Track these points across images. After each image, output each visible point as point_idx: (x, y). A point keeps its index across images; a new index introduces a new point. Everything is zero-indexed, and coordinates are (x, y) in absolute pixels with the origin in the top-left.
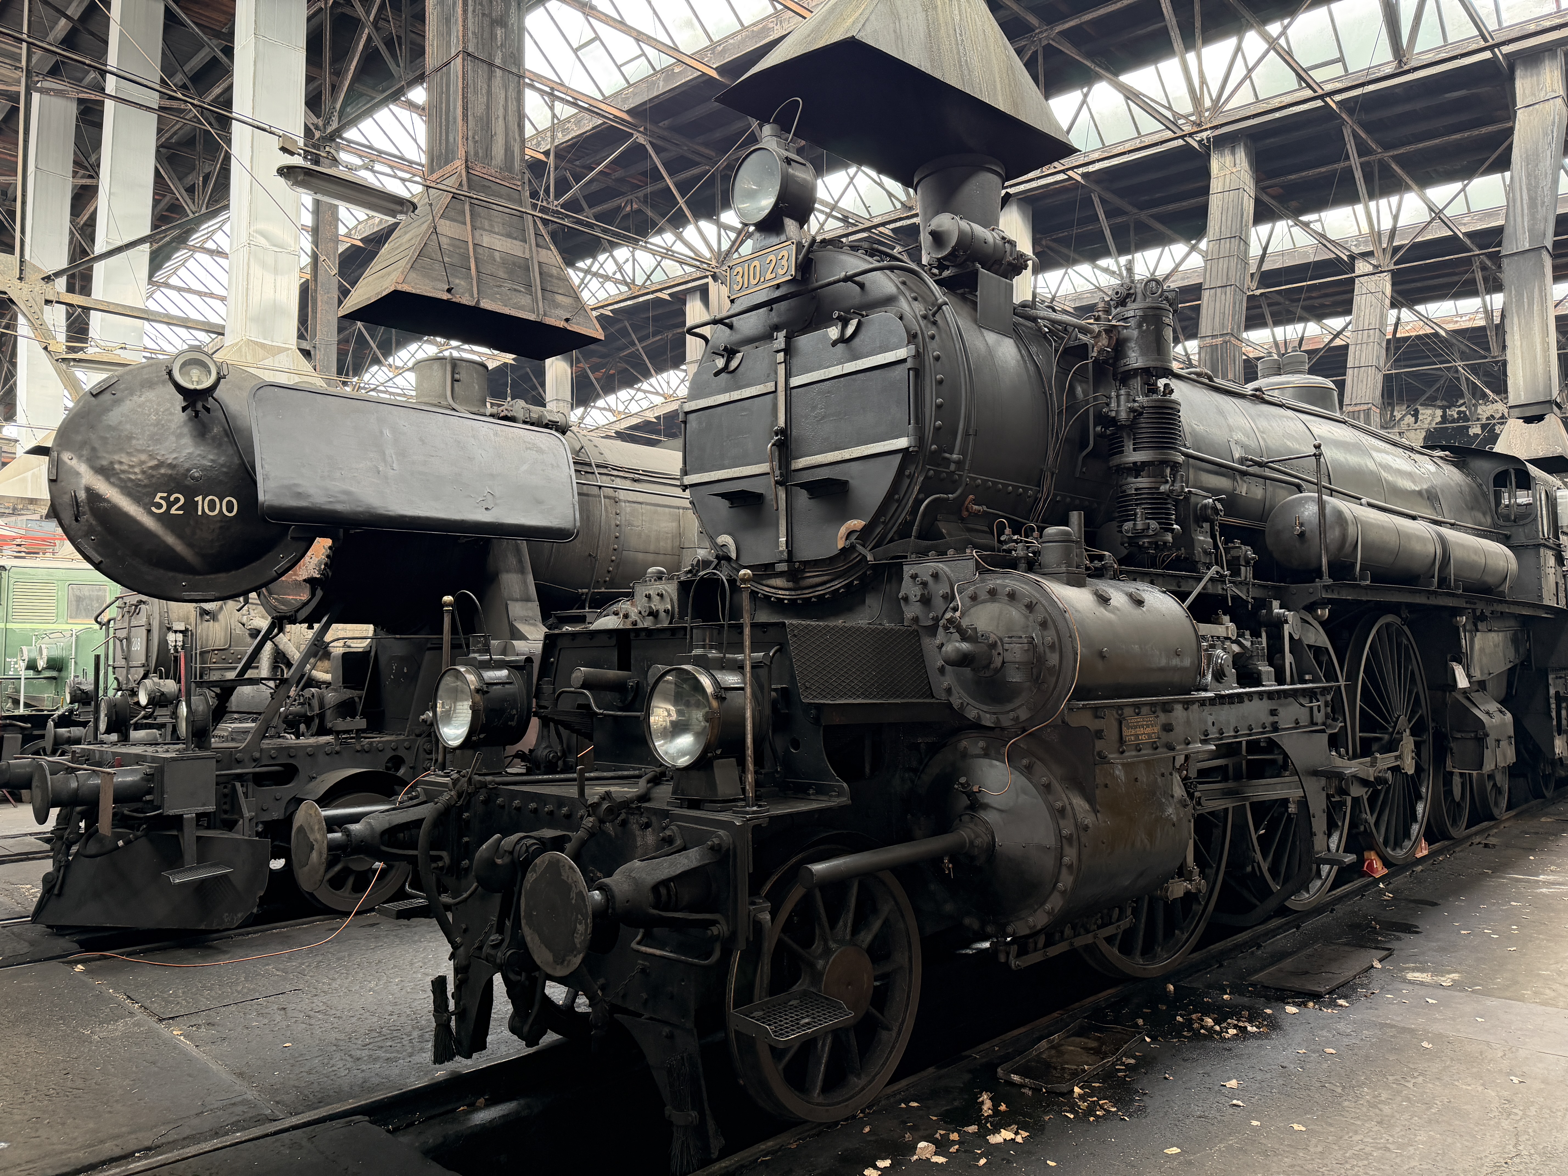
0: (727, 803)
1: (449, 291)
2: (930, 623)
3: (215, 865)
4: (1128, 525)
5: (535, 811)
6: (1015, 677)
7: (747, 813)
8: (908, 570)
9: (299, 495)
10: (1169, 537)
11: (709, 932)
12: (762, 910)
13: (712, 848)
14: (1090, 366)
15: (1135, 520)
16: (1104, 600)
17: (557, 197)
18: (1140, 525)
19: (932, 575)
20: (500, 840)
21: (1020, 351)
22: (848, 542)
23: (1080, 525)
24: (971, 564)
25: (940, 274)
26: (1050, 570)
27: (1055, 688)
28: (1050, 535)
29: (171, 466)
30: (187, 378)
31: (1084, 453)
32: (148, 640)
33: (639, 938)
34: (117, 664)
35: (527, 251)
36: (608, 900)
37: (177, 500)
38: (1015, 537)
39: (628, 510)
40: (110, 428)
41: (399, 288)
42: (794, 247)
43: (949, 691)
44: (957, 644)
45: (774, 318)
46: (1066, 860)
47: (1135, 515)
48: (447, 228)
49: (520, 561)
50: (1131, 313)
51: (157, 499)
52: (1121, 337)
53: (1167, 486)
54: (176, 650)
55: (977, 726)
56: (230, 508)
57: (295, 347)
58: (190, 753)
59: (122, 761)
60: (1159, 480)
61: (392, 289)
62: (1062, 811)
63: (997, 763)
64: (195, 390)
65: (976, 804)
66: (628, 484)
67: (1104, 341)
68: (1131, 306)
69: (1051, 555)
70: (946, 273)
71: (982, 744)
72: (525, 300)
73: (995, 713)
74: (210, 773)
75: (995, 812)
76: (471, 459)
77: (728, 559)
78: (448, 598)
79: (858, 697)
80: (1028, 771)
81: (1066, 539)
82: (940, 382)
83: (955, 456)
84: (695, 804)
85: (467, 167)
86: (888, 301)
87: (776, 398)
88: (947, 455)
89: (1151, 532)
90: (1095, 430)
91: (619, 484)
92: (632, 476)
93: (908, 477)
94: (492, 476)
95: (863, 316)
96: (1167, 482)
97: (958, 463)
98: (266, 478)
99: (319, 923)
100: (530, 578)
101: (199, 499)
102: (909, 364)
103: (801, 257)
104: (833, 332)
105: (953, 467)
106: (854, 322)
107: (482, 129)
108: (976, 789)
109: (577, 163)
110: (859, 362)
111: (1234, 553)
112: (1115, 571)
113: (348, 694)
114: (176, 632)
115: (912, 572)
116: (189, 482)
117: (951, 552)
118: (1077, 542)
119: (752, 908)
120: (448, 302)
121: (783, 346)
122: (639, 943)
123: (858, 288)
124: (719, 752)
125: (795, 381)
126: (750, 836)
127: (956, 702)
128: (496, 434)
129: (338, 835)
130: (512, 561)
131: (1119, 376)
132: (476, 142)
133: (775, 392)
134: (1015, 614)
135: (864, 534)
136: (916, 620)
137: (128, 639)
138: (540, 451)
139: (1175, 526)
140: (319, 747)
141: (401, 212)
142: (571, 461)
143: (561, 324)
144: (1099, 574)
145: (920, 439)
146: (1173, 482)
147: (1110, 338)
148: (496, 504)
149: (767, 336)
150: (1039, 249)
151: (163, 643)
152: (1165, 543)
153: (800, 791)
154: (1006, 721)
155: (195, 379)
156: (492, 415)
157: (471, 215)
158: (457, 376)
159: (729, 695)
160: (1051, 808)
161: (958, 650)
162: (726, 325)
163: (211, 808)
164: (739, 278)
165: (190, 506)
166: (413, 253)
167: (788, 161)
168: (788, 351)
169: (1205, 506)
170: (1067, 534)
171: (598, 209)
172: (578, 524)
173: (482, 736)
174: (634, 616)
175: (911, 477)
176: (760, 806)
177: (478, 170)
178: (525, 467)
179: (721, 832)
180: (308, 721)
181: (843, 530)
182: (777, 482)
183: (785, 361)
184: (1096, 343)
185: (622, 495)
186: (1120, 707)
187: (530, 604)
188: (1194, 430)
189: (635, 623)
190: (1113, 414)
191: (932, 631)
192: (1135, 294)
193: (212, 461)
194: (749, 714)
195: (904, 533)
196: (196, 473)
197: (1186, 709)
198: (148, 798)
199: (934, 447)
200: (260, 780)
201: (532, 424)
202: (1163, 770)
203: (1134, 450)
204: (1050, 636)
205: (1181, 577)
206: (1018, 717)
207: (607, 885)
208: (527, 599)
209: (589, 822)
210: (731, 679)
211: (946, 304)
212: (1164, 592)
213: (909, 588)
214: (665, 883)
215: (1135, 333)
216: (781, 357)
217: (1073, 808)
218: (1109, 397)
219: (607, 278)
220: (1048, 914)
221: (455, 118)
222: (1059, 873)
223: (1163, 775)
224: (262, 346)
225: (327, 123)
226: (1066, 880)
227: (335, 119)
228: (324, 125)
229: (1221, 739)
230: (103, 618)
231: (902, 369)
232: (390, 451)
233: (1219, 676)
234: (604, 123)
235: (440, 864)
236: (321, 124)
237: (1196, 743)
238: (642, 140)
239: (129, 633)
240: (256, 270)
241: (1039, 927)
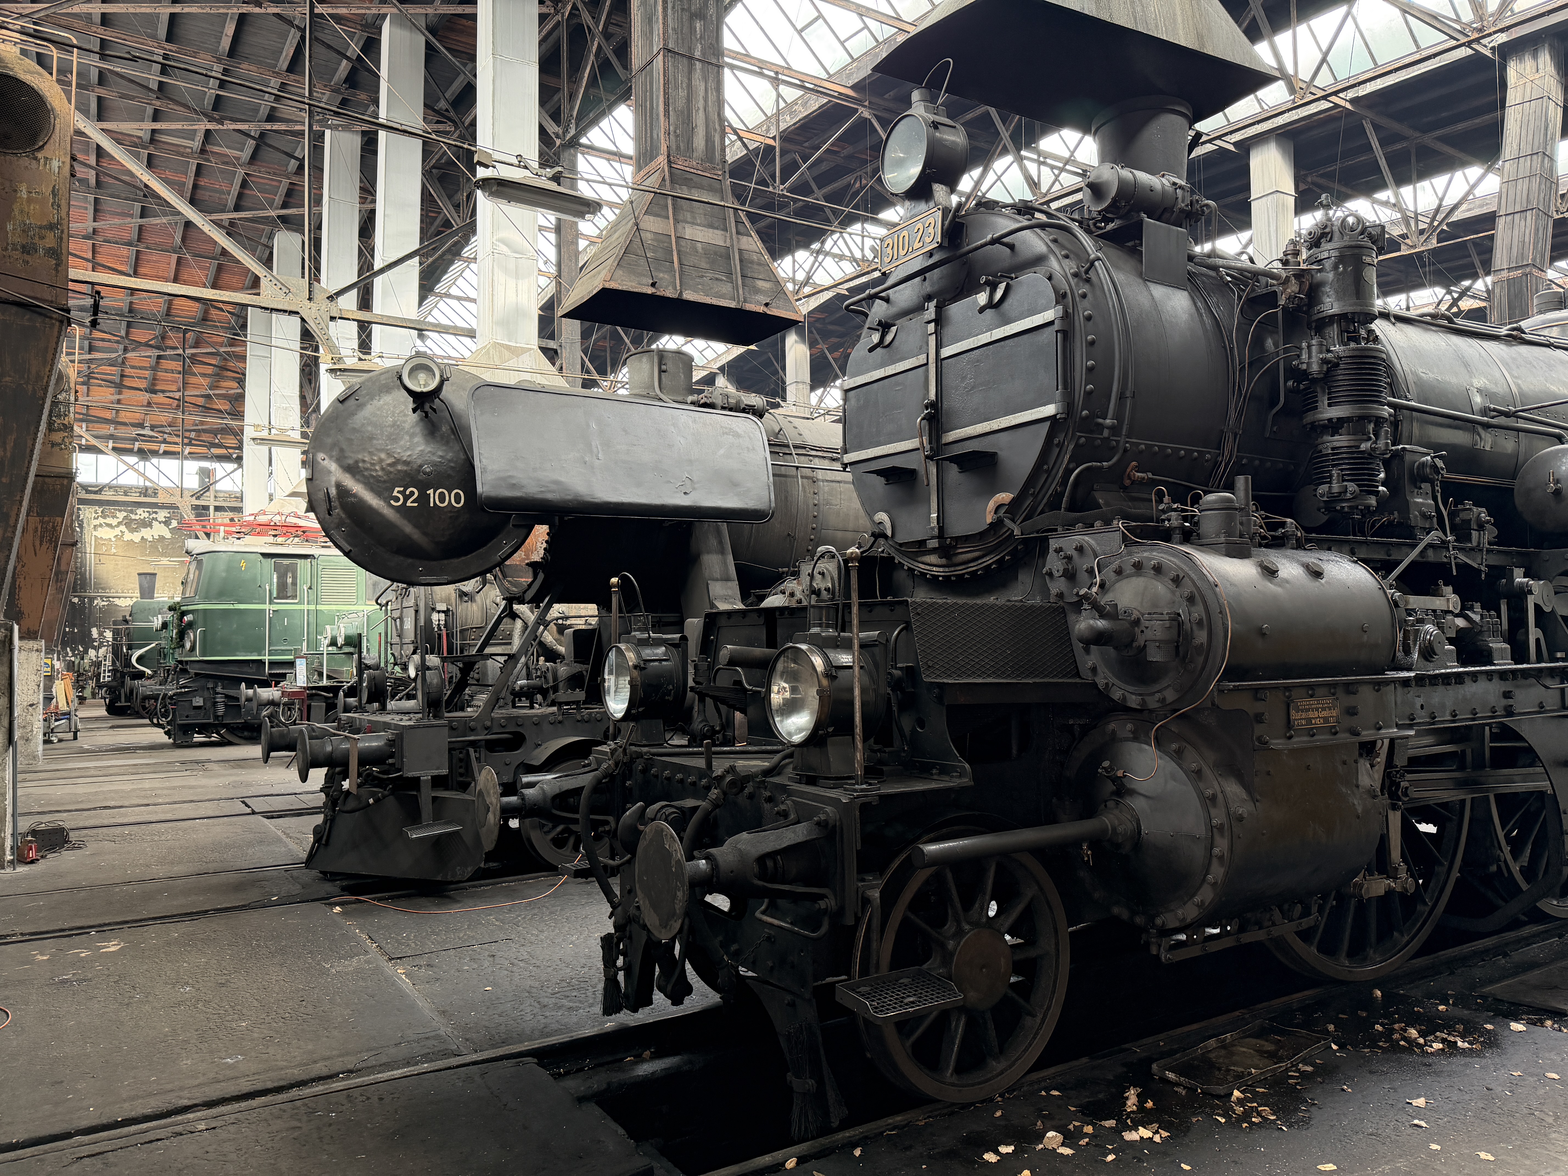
0: (839, 781)
1: (653, 285)
2: (1076, 599)
3: (449, 823)
4: (1323, 489)
5: (681, 781)
6: (1155, 656)
7: (855, 791)
8: (1054, 544)
9: (513, 486)
10: (1373, 501)
11: (817, 906)
12: (873, 887)
13: (818, 824)
14: (1280, 315)
15: (1330, 483)
16: (1270, 572)
17: (783, 183)
18: (1336, 487)
19: (1076, 549)
20: (643, 810)
21: (1195, 304)
22: (995, 517)
23: (1246, 490)
24: (1118, 536)
25: (1105, 227)
26: (1204, 541)
27: (1203, 668)
28: (1209, 502)
29: (406, 463)
30: (416, 382)
31: (1274, 411)
32: (416, 620)
33: (763, 908)
34: (394, 641)
35: (728, 240)
36: (713, 869)
37: (412, 493)
38: (1175, 506)
39: (826, 489)
40: (354, 430)
41: (607, 286)
42: (940, 213)
43: (1094, 670)
44: (1092, 622)
45: (928, 288)
46: (1216, 851)
47: (1331, 477)
48: (652, 224)
49: (721, 542)
50: (1326, 255)
51: (395, 494)
52: (1315, 281)
53: (1369, 444)
54: (439, 629)
55: (1123, 708)
56: (458, 498)
57: (536, 347)
58: (426, 722)
59: (373, 728)
60: (1358, 437)
61: (601, 287)
62: (1213, 799)
63: (1146, 747)
64: (422, 393)
65: (1122, 790)
66: (826, 464)
67: (1293, 287)
68: (1325, 245)
69: (1210, 523)
70: (1111, 226)
71: (1129, 726)
72: (727, 288)
73: (1140, 695)
74: (442, 739)
75: (1142, 799)
76: (670, 446)
77: (885, 536)
78: (614, 580)
79: (989, 676)
80: (1178, 756)
81: (1227, 507)
82: (1092, 343)
83: (1108, 422)
84: (812, 781)
85: (669, 162)
86: (1038, 260)
87: (927, 371)
88: (1100, 421)
89: (1349, 496)
90: (1285, 385)
91: (817, 463)
92: (830, 455)
93: (1057, 445)
94: (690, 462)
95: (1012, 279)
96: (1370, 439)
97: (1112, 428)
98: (484, 470)
99: (543, 878)
100: (730, 558)
101: (431, 492)
102: (1057, 326)
103: (947, 223)
104: (982, 298)
105: (1106, 433)
106: (1003, 286)
107: (683, 123)
108: (1120, 773)
109: (806, 144)
110: (1007, 327)
111: (1464, 516)
112: (1298, 540)
113: (578, 668)
114: (439, 612)
115: (1057, 546)
116: (422, 477)
117: (1098, 524)
118: (1241, 509)
119: (860, 884)
120: (653, 296)
121: (933, 316)
122: (763, 913)
123: (1008, 250)
124: (831, 729)
125: (946, 352)
126: (857, 813)
127: (1101, 682)
128: (695, 421)
129: (513, 799)
130: (713, 542)
131: (1314, 325)
132: (678, 136)
133: (927, 364)
134: (1161, 588)
135: (1013, 508)
136: (1060, 596)
137: (401, 618)
138: (737, 435)
139: (1381, 488)
140: (544, 717)
141: (589, 213)
142: (766, 443)
143: (761, 309)
144: (1278, 543)
145: (1069, 406)
146: (1377, 439)
147: (1301, 284)
148: (694, 489)
149: (919, 308)
150: (1302, 187)
151: (429, 621)
152: (1368, 507)
153: (924, 771)
154: (1152, 703)
155: (422, 382)
156: (693, 403)
157: (674, 209)
158: (664, 367)
159: (841, 674)
160: (1201, 794)
161: (1091, 628)
162: (882, 298)
163: (445, 771)
164: (889, 250)
165: (423, 498)
166: (619, 251)
167: (935, 125)
168: (939, 321)
169: (1423, 465)
170: (1229, 500)
171: (826, 190)
172: (773, 505)
173: (641, 710)
174: (799, 595)
175: (1060, 445)
176: (870, 784)
177: (680, 164)
178: (722, 452)
179: (829, 809)
180: (544, 692)
181: (992, 505)
182: (927, 457)
183: (936, 332)
184: (1285, 290)
185: (820, 475)
186: (1287, 688)
187: (729, 584)
188: (1420, 379)
189: (800, 601)
190: (1304, 367)
191: (1077, 607)
192: (1332, 232)
193: (441, 457)
194: (857, 692)
195: (1054, 504)
196: (427, 468)
197: (1378, 691)
198: (391, 761)
199: (1085, 412)
200: (492, 746)
201: (731, 410)
202: (1345, 758)
203: (1330, 405)
204: (1198, 612)
205: (1391, 544)
206: (1164, 699)
207: (712, 855)
208: (728, 579)
209: (714, 793)
210: (841, 658)
211: (1099, 259)
212: (1356, 562)
213: (1054, 563)
214: (772, 855)
215: (1331, 276)
216: (931, 327)
217: (1225, 797)
218: (1301, 349)
219: (842, 257)
220: (1198, 905)
221: (658, 115)
222: (1209, 864)
223: (1344, 763)
224: (508, 348)
225: (566, 131)
226: (1217, 873)
227: (573, 126)
228: (564, 133)
229: (1433, 724)
230: (383, 601)
231: (1050, 332)
232: (596, 442)
233: (1428, 653)
234: (830, 101)
235: (607, 828)
236: (561, 132)
237: (1390, 727)
238: (866, 114)
239: (402, 613)
240: (500, 277)
241: (1189, 920)
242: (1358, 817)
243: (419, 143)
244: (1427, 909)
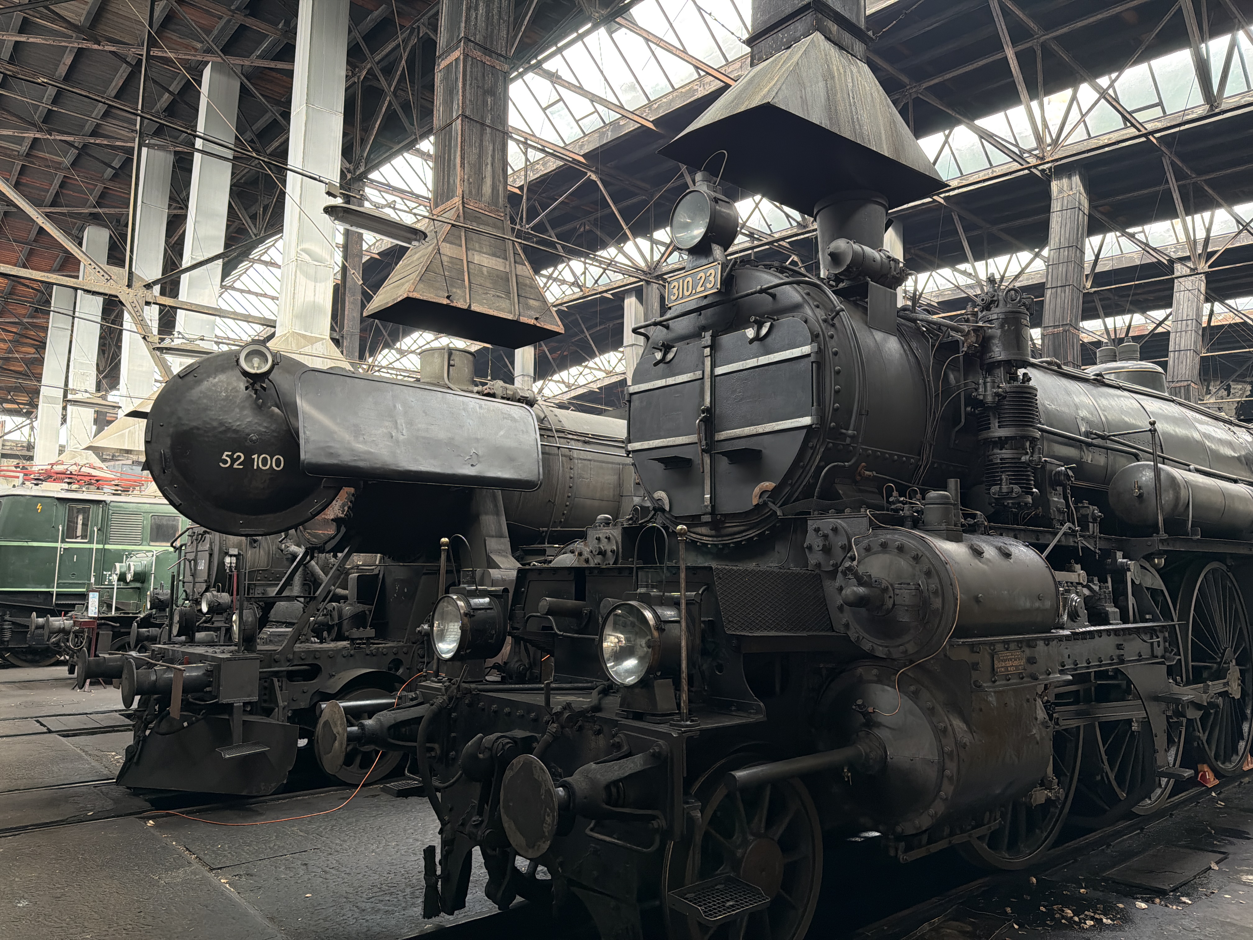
0: (665, 717)
1: (448, 297)
2: (831, 569)
3: (256, 744)
4: (995, 489)
5: (509, 714)
6: (904, 618)
7: (682, 726)
8: (812, 524)
9: (331, 454)
10: (1029, 499)
11: (650, 825)
12: (695, 809)
13: (653, 755)
14: (961, 359)
15: (1001, 484)
16: (978, 553)
17: (528, 222)
18: (1005, 488)
19: (832, 530)
20: (482, 738)
21: (903, 347)
22: (761, 500)
23: (956, 490)
24: (865, 521)
25: (837, 286)
26: (932, 528)
27: (938, 627)
28: (931, 498)
29: (236, 431)
30: (250, 364)
31: (957, 429)
32: (210, 562)
33: (592, 825)
34: (186, 580)
35: (508, 266)
36: (569, 797)
37: (239, 457)
38: (902, 499)
39: (580, 465)
40: (192, 401)
41: (411, 295)
42: (720, 266)
43: (847, 626)
44: (855, 589)
45: (702, 320)
46: (947, 772)
47: (1001, 480)
48: (447, 249)
49: (496, 506)
50: (995, 316)
51: (224, 457)
52: (987, 335)
53: (1028, 457)
54: (231, 570)
55: (870, 656)
56: (278, 463)
57: (328, 338)
58: (241, 655)
59: (189, 659)
60: (1020, 451)
61: (405, 296)
62: (945, 731)
63: (889, 688)
64: (256, 374)
65: (870, 722)
66: (580, 446)
67: (972, 338)
68: (994, 310)
69: (933, 515)
70: (841, 285)
71: (875, 671)
72: (505, 304)
73: (887, 647)
74: (254, 670)
75: (887, 730)
76: (461, 427)
77: (663, 510)
78: (445, 540)
79: (772, 629)
80: (915, 696)
81: (944, 502)
82: (838, 372)
83: (850, 432)
84: (638, 716)
85: (463, 202)
86: (795, 308)
87: (703, 383)
88: (844, 431)
89: (1014, 495)
90: (965, 410)
91: (573, 445)
92: (583, 439)
93: (811, 448)
94: (477, 440)
95: (774, 320)
96: (1027, 453)
97: (853, 437)
98: (307, 441)
99: (335, 793)
100: (504, 518)
101: (255, 456)
102: (812, 358)
103: (725, 274)
104: (750, 333)
105: (848, 440)
106: (768, 325)
107: (475, 174)
108: (870, 710)
109: (544, 195)
110: (771, 356)
111: (1083, 511)
112: (985, 527)
113: (361, 607)
114: (231, 556)
115: (815, 526)
116: (248, 443)
117: (847, 510)
118: (954, 505)
119: (686, 806)
120: (447, 306)
121: (709, 343)
122: (592, 830)
123: (770, 298)
124: (659, 674)
125: (719, 371)
126: (684, 746)
127: (853, 636)
128: (481, 407)
129: (355, 729)
130: (490, 506)
131: (985, 367)
132: (470, 183)
133: (703, 378)
134: (903, 564)
135: (774, 494)
136: (818, 565)
137: (195, 560)
138: (514, 420)
139: (1034, 490)
140: (338, 650)
141: (416, 240)
142: (537, 427)
143: (532, 322)
144: (972, 529)
145: (821, 417)
146: (1032, 453)
147: (977, 336)
148: (479, 462)
149: (697, 335)
150: (908, 256)
151: (222, 563)
152: (1026, 504)
153: (724, 708)
154: (896, 653)
155: (256, 365)
156: (478, 393)
157: (466, 239)
158: (452, 362)
159: (667, 627)
160: (935, 728)
161: (854, 593)
162: (663, 326)
163: (255, 699)
164: (675, 291)
165: (249, 461)
166: (421, 269)
167: (716, 200)
168: (713, 347)
169: (1059, 473)
170: (946, 497)
171: (559, 230)
172: (541, 477)
173: (468, 651)
174: (586, 555)
175: (814, 448)
176: (692, 721)
177: (471, 206)
178: (502, 433)
179: (661, 742)
180: (330, 629)
181: (757, 490)
182: (703, 450)
183: (711, 355)
184: (966, 340)
185: (575, 454)
186: (992, 644)
187: (502, 540)
188: (1046, 408)
189: (587, 561)
190: (981, 397)
191: (833, 575)
192: (998, 300)
193: (266, 427)
194: (683, 643)
195: (808, 493)
196: (254, 437)
197: (1047, 645)
198: (208, 689)
199: (833, 424)
200: (291, 676)
201: (508, 399)
202: (1028, 696)
203: (999, 427)
204: (934, 584)
205: (1041, 532)
206: (907, 650)
207: (569, 784)
208: (501, 536)
209: (553, 727)
210: (669, 614)
211: (843, 310)
212: (1027, 546)
213: (812, 539)
214: (615, 783)
215: (999, 332)
216: (707, 351)
217: (953, 730)
218: (978, 384)
219: (564, 282)
220: (932, 817)
221: (455, 165)
222: (941, 783)
223: (1028, 700)
224: (304, 336)
225: (357, 167)
226: (947, 790)
227: (363, 164)
228: (354, 170)
229: (1076, 670)
230: (178, 544)
231: (807, 362)
232: (401, 421)
233: (1074, 616)
234: (565, 164)
235: (433, 754)
236: (352, 168)
237: (1056, 673)
238: (594, 177)
239: (196, 555)
240: (301, 279)
241: (924, 828)
242: (1038, 743)
243: (230, 165)
244: (1058, 811)
